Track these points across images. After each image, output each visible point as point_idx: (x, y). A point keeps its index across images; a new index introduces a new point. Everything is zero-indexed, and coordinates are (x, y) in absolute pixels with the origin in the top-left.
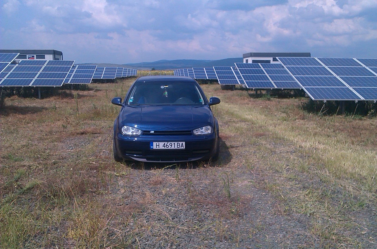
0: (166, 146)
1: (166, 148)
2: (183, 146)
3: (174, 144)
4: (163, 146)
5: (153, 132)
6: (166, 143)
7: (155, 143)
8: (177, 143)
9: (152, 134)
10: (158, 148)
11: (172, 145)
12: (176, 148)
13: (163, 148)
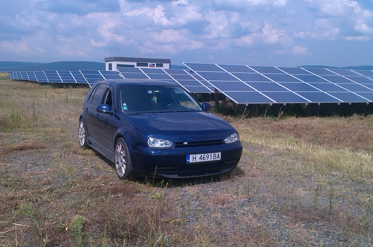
0: (202, 158)
1: (203, 161)
2: (219, 157)
3: (211, 155)
4: (200, 159)
5: (186, 143)
6: (203, 155)
7: (191, 156)
8: (213, 154)
9: (185, 146)
10: (194, 161)
11: (208, 157)
12: (212, 159)
13: (200, 161)
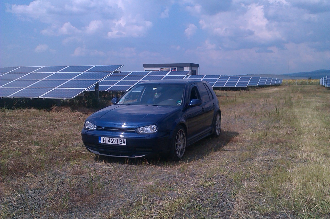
0: (110, 141)
1: (111, 143)
2: (124, 143)
3: (117, 140)
4: (108, 141)
5: (103, 128)
6: (111, 139)
7: (102, 138)
8: (119, 139)
9: (103, 130)
10: (104, 143)
11: (115, 141)
12: (119, 144)
13: (109, 143)
